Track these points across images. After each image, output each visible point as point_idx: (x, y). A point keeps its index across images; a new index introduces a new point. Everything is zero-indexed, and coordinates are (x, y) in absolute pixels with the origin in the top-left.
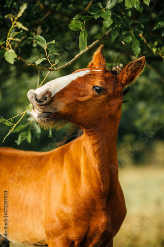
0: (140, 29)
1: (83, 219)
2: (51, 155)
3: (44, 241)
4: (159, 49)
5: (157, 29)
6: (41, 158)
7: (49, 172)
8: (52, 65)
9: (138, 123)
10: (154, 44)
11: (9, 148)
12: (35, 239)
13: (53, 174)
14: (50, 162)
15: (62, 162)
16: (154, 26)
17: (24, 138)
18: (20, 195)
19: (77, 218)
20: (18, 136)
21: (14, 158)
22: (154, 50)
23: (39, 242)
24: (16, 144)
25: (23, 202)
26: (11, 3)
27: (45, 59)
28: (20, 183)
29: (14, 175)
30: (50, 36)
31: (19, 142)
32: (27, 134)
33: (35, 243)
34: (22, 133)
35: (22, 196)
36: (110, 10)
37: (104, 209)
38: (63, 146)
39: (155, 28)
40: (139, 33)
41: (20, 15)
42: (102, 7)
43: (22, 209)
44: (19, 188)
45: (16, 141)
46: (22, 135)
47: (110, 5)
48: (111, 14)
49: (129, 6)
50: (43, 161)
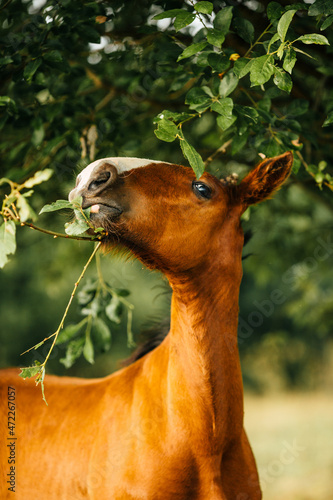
0: (294, 130)
2: (108, 383)
4: (327, 176)
7: (105, 417)
9: (294, 310)
10: (318, 166)
13: (111, 419)
14: (107, 397)
16: (325, 119)
17: (79, 353)
18: (46, 464)
24: (63, 366)
25: (52, 479)
26: (32, 73)
28: (46, 441)
29: (36, 425)
30: (112, 144)
31: (68, 362)
32: (84, 344)
34: (73, 343)
35: (51, 466)
36: (229, 96)
38: (131, 366)
39: (327, 122)
40: (290, 139)
42: (211, 95)
43: (49, 493)
44: (44, 451)
45: (62, 361)
46: (74, 347)
47: (227, 86)
48: (232, 104)
49: (258, 80)
50: (93, 395)
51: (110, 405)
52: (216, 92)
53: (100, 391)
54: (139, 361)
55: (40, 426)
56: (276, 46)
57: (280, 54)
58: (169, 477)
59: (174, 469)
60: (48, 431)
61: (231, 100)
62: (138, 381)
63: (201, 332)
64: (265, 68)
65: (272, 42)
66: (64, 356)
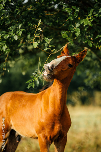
1: (50, 125)
2: (38, 95)
3: (34, 135)
4: (99, 46)
5: (97, 38)
6: (33, 96)
8: (52, 51)
10: (96, 44)
11: (22, 91)
12: (30, 135)
15: (41, 98)
17: (31, 86)
18: (23, 113)
19: (47, 124)
20: (28, 85)
21: (22, 96)
22: (96, 47)
23: (32, 137)
24: (27, 88)
27: (49, 48)
29: (21, 104)
31: (28, 88)
32: (33, 84)
33: (31, 137)
36: (78, 27)
37: (59, 120)
39: (96, 38)
41: (39, 25)
42: (73, 27)
45: (27, 87)
46: (30, 84)
47: (77, 25)
48: (79, 29)
49: (85, 24)
50: (34, 98)
51: (38, 101)
52: (75, 26)
53: (36, 97)
54: (44, 91)
55: (22, 104)
56: (89, 17)
57: (90, 18)
58: (49, 118)
59: (50, 117)
60: (24, 106)
61: (79, 28)
62: (43, 95)
63: (61, 90)
64: (87, 21)
65: (88, 16)
66: (28, 86)
